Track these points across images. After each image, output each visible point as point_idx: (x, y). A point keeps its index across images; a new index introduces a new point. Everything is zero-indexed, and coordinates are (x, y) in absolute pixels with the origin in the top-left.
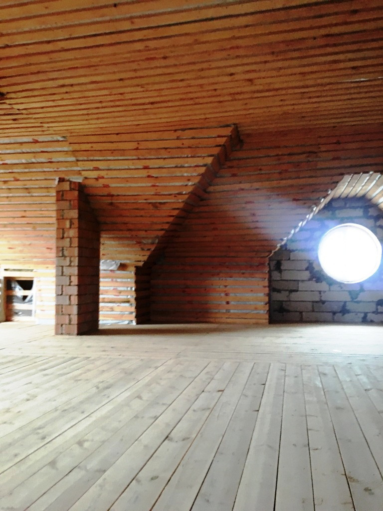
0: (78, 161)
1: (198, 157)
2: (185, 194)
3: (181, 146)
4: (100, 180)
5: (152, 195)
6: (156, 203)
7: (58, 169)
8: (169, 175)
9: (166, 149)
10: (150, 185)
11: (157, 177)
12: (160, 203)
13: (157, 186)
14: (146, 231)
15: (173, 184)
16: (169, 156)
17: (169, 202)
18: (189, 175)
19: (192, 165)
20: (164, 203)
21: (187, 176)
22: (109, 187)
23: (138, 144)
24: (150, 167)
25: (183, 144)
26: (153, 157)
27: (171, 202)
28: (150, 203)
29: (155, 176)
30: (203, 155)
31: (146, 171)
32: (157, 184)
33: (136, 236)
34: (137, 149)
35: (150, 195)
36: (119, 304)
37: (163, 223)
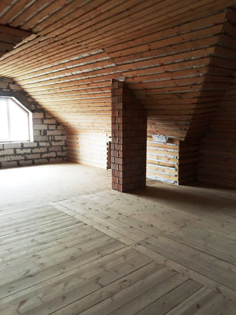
0: (117, 65)
1: (201, 49)
2: (200, 84)
3: (183, 41)
4: (135, 78)
5: (174, 87)
6: (179, 93)
7: (109, 73)
8: (181, 69)
9: (171, 46)
10: (169, 79)
11: (172, 72)
12: (182, 93)
13: (175, 79)
14: (178, 115)
15: (187, 76)
16: (175, 52)
17: (189, 92)
18: (198, 67)
19: (198, 58)
20: (185, 93)
21: (196, 68)
22: (143, 83)
23: (149, 45)
24: (165, 64)
25: (183, 39)
26: (163, 55)
27: (190, 92)
28: (174, 94)
29: (170, 71)
30: (205, 46)
31: (162, 67)
32: (175, 78)
33: (173, 119)
34: (150, 50)
35: (172, 87)
36: (168, 168)
37: (189, 109)
